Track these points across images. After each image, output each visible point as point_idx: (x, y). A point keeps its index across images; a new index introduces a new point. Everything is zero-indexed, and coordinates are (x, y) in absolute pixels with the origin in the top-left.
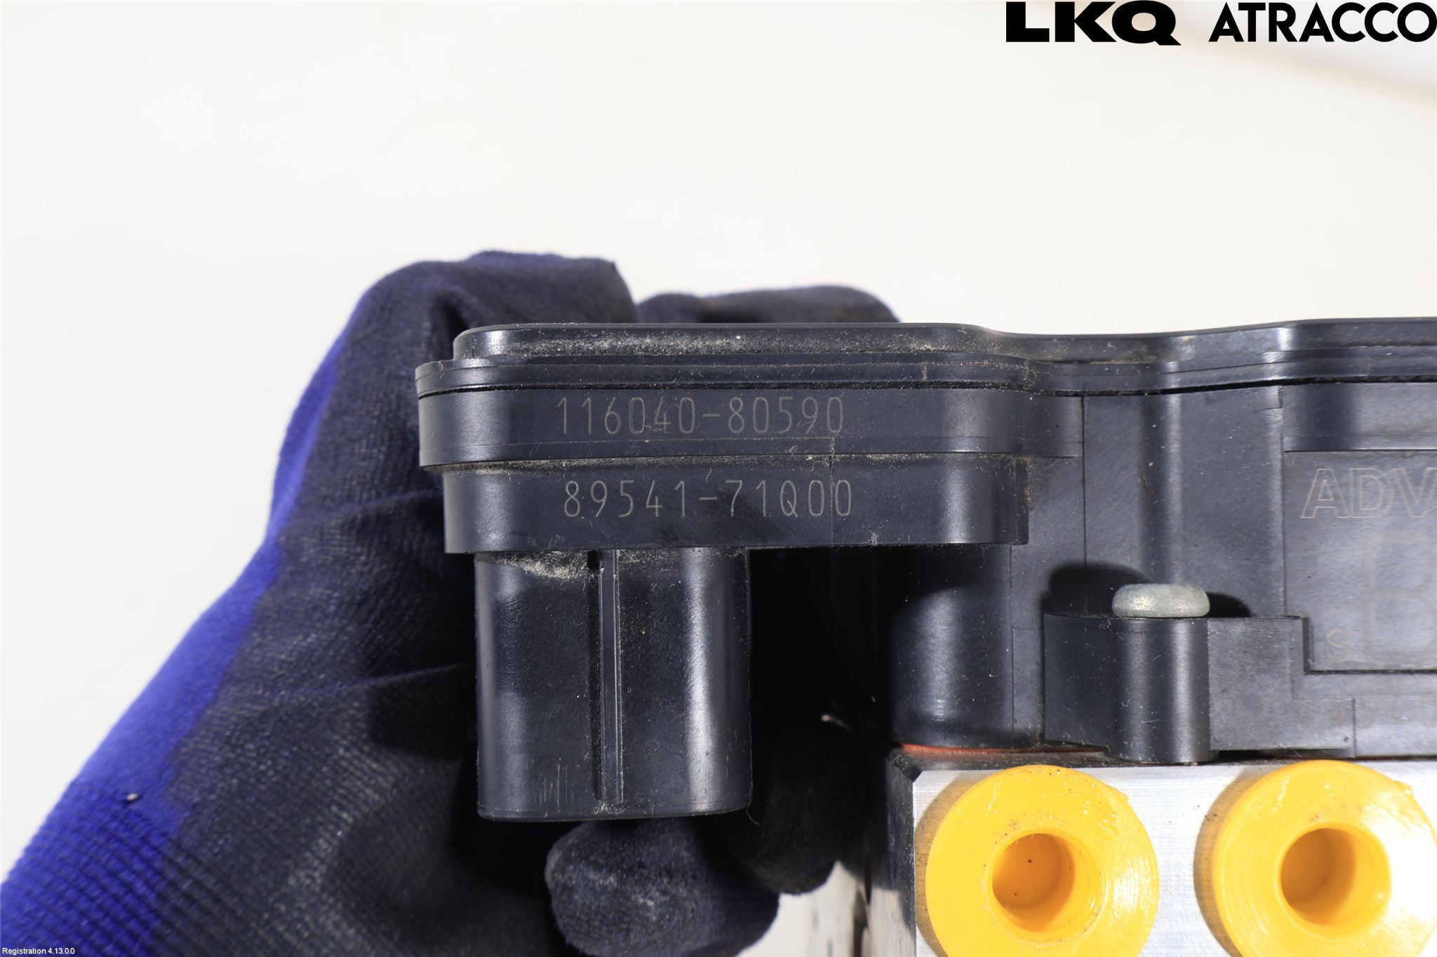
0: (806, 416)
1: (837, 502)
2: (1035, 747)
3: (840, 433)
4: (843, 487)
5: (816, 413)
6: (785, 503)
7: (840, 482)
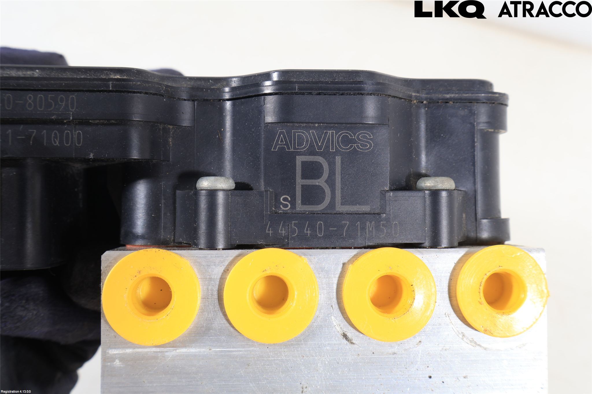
0: (60, 103)
1: (76, 140)
2: (171, 245)
3: (75, 111)
4: (79, 133)
5: (64, 102)
6: (54, 141)
7: (78, 132)
